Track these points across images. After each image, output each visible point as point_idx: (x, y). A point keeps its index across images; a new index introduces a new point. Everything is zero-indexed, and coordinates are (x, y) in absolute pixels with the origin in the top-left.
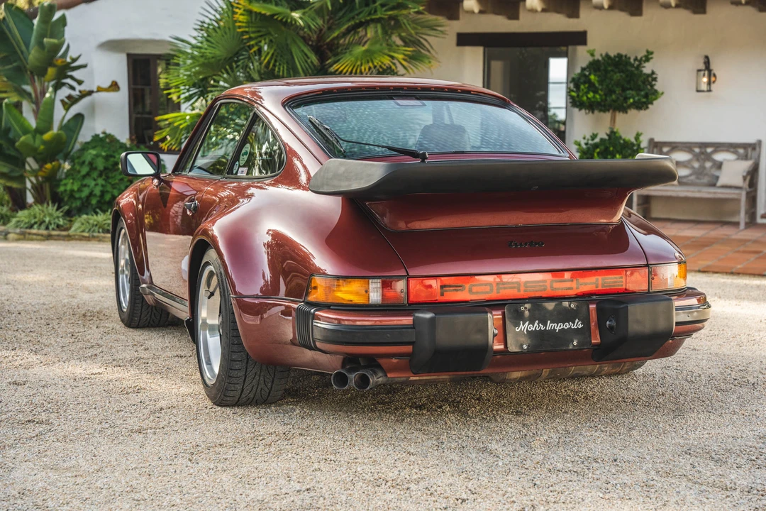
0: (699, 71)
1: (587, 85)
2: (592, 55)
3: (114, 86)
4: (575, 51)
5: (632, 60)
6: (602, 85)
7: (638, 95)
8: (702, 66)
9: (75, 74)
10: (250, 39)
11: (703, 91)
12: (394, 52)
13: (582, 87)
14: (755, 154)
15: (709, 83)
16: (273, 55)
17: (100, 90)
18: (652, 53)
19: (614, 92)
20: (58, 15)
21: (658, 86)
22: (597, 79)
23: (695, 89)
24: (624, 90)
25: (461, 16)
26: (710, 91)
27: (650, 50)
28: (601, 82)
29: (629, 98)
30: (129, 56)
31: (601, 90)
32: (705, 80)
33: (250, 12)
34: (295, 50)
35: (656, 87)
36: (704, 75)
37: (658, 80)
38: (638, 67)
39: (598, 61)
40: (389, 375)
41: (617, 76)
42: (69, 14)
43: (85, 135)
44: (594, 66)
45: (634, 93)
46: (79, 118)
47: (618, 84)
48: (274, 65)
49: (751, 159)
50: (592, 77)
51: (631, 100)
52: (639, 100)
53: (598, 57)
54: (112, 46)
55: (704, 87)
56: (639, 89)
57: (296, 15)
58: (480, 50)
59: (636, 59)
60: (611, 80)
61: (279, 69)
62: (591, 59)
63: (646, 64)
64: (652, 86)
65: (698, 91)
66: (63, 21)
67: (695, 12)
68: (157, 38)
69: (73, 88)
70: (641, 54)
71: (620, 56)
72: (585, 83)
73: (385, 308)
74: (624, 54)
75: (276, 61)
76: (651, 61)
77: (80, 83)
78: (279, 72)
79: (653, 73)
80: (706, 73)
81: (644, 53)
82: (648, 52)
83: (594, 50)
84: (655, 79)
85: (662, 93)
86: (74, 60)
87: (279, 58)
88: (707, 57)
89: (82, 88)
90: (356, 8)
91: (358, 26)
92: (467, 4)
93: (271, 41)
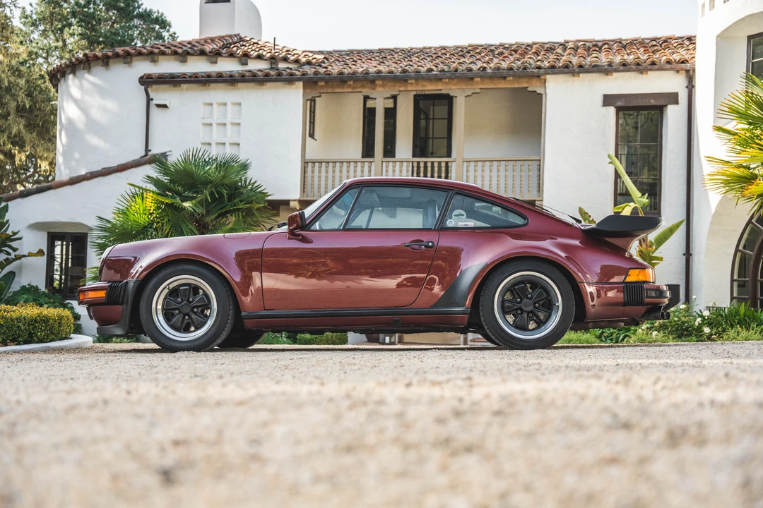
3: (40, 252)
9: (14, 244)
16: (170, 229)
17: (30, 255)
20: (3, 204)
30: (49, 233)
33: (157, 202)
42: (10, 204)
43: (15, 287)
46: (12, 275)
54: (37, 226)
57: (187, 204)
66: (6, 209)
68: (74, 221)
69: (9, 254)
77: (15, 250)
86: (15, 234)
89: (17, 253)
90: (224, 202)
91: (227, 212)
92: (292, 204)
93: (169, 220)
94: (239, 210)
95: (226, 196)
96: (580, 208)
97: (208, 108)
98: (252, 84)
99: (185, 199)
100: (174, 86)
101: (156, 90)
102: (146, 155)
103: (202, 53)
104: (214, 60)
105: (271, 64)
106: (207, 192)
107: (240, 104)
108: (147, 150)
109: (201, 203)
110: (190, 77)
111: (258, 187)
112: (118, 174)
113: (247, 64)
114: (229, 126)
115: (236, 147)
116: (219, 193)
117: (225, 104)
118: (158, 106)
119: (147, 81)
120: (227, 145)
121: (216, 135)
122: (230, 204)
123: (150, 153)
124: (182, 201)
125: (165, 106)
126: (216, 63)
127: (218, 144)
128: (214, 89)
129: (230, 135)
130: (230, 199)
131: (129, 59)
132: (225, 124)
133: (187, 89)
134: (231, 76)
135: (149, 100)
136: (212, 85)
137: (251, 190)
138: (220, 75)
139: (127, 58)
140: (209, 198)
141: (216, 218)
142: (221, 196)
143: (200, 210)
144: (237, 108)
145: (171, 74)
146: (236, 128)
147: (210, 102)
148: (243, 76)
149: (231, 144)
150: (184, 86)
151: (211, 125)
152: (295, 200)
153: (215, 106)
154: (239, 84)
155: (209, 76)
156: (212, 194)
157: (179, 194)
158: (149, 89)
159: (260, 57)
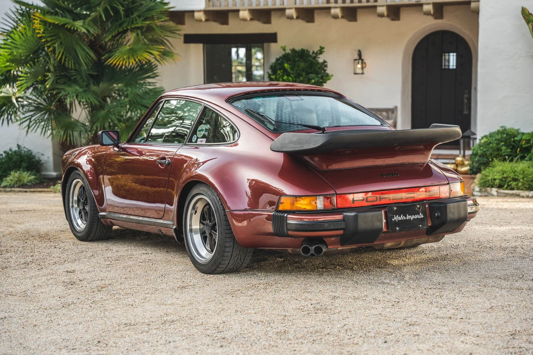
0: (355, 60)
1: (282, 71)
2: (284, 50)
4: (269, 47)
5: (311, 53)
6: (293, 70)
7: (317, 77)
8: (357, 57)
10: (47, 42)
11: (359, 74)
12: (151, 49)
13: (279, 72)
14: (394, 116)
15: (362, 68)
16: (63, 53)
18: (323, 48)
19: (302, 75)
21: (329, 71)
22: (289, 66)
23: (353, 72)
24: (307, 73)
25: (186, 22)
26: (363, 73)
27: (322, 46)
28: (292, 69)
29: (312, 79)
31: (293, 74)
32: (359, 66)
33: (44, 22)
34: (79, 50)
35: (327, 72)
36: (358, 63)
37: (328, 66)
38: (315, 58)
39: (289, 54)
40: (329, 247)
41: (302, 65)
44: (286, 58)
45: (313, 75)
47: (303, 70)
48: (65, 61)
49: (391, 119)
50: (286, 65)
51: (313, 81)
52: (318, 80)
53: (288, 51)
55: (359, 71)
56: (317, 73)
57: (79, 24)
58: (201, 46)
59: (313, 53)
60: (299, 67)
61: (68, 63)
62: (283, 53)
63: (320, 56)
64: (325, 71)
65: (355, 74)
67: (350, 21)
70: (316, 49)
71: (303, 51)
72: (280, 69)
73: (326, 212)
74: (306, 49)
75: (66, 57)
76: (324, 54)
78: (68, 65)
79: (325, 62)
80: (360, 61)
81: (318, 48)
82: (321, 47)
83: (285, 47)
84: (326, 66)
85: (332, 76)
87: (68, 55)
88: (360, 51)
90: (121, 19)
91: (125, 32)
92: (197, 15)
93: (61, 43)
94: (138, 28)
95: (122, 13)
96: (523, 8)
99: (77, 17)
106: (100, 9)
109: (95, 21)
116: (113, 8)
122: (128, 19)
124: (74, 20)
130: (127, 16)
140: (103, 16)
141: (113, 37)
142: (116, 11)
143: (94, 31)
152: (200, 11)
156: (106, 11)
157: (70, 12)
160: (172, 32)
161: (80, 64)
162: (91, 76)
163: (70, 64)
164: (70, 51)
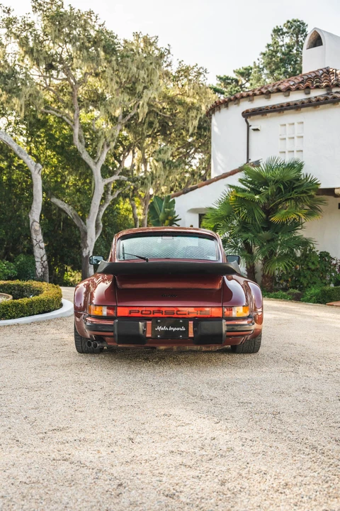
9: (176, 222)
10: (236, 207)
12: (299, 212)
16: (245, 214)
20: (171, 200)
30: (200, 214)
33: (236, 197)
34: (256, 212)
40: (108, 344)
42: (176, 199)
48: (246, 218)
54: (193, 211)
57: (257, 197)
66: (174, 202)
73: (108, 318)
75: (246, 216)
86: (176, 217)
87: (248, 215)
92: (336, 191)
93: (245, 208)
97: (283, 127)
98: (310, 108)
99: (258, 193)
100: (262, 115)
101: (253, 120)
102: (248, 162)
103: (279, 91)
104: (287, 94)
105: (328, 90)
107: (303, 123)
108: (248, 159)
110: (271, 108)
111: (315, 180)
112: (231, 176)
113: (309, 93)
114: (296, 138)
115: (301, 153)
117: (293, 124)
118: (254, 130)
119: (247, 115)
120: (295, 152)
121: (288, 145)
123: (250, 162)
124: (256, 195)
125: (257, 130)
126: (289, 95)
127: (289, 152)
128: (287, 114)
129: (297, 145)
131: (237, 101)
132: (293, 138)
133: (271, 117)
134: (295, 104)
135: (249, 126)
136: (285, 112)
137: (310, 182)
138: (288, 105)
139: (236, 100)
144: (301, 125)
145: (260, 108)
146: (301, 139)
147: (283, 123)
148: (303, 103)
149: (297, 151)
150: (269, 115)
151: (285, 139)
152: (338, 188)
153: (287, 125)
154: (302, 109)
155: (282, 106)
158: (248, 120)
159: (318, 87)
160: (321, 201)
161: (255, 221)
162: (263, 227)
163: (249, 220)
164: (251, 212)
